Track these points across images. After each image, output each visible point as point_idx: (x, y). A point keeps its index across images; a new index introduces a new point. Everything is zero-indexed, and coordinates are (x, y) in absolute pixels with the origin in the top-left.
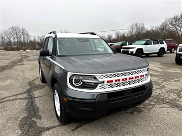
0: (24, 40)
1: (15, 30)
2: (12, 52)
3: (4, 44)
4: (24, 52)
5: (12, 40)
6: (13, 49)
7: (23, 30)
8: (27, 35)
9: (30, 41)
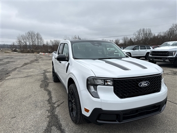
0: (38, 44)
1: (31, 35)
2: (28, 54)
3: (20, 47)
4: (38, 55)
5: (28, 44)
6: (28, 52)
7: (38, 34)
8: (41, 39)
9: (44, 45)
